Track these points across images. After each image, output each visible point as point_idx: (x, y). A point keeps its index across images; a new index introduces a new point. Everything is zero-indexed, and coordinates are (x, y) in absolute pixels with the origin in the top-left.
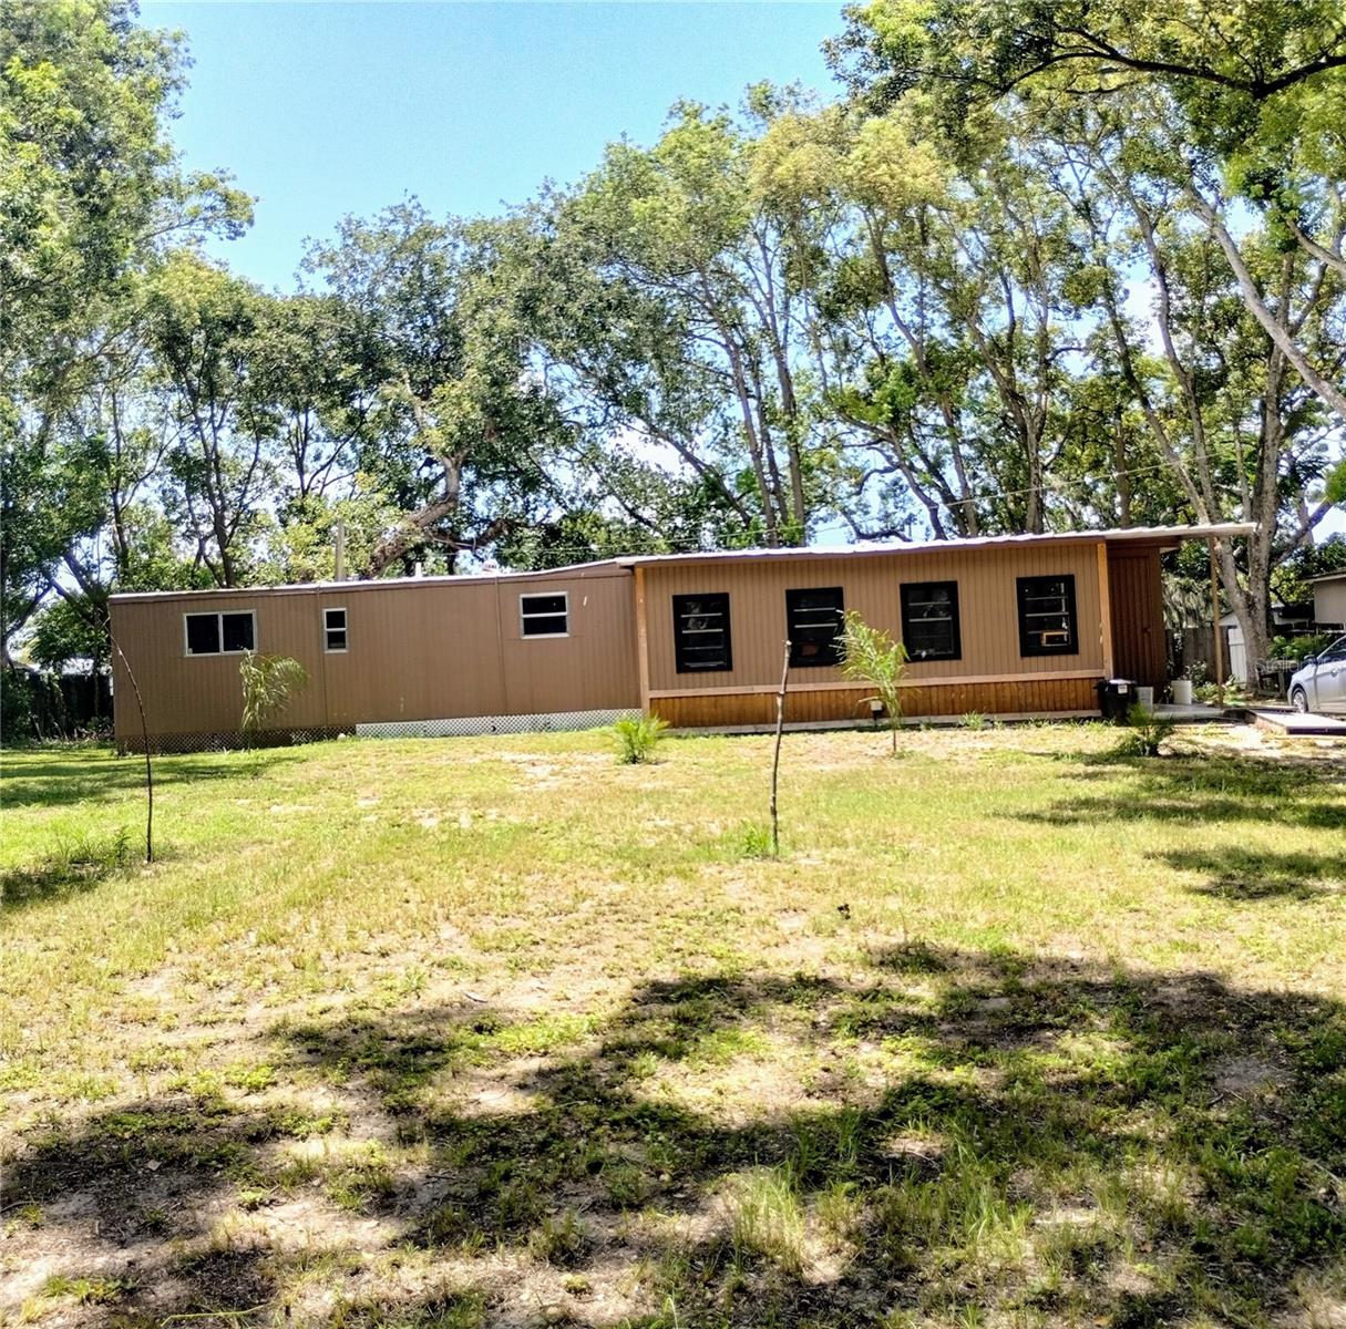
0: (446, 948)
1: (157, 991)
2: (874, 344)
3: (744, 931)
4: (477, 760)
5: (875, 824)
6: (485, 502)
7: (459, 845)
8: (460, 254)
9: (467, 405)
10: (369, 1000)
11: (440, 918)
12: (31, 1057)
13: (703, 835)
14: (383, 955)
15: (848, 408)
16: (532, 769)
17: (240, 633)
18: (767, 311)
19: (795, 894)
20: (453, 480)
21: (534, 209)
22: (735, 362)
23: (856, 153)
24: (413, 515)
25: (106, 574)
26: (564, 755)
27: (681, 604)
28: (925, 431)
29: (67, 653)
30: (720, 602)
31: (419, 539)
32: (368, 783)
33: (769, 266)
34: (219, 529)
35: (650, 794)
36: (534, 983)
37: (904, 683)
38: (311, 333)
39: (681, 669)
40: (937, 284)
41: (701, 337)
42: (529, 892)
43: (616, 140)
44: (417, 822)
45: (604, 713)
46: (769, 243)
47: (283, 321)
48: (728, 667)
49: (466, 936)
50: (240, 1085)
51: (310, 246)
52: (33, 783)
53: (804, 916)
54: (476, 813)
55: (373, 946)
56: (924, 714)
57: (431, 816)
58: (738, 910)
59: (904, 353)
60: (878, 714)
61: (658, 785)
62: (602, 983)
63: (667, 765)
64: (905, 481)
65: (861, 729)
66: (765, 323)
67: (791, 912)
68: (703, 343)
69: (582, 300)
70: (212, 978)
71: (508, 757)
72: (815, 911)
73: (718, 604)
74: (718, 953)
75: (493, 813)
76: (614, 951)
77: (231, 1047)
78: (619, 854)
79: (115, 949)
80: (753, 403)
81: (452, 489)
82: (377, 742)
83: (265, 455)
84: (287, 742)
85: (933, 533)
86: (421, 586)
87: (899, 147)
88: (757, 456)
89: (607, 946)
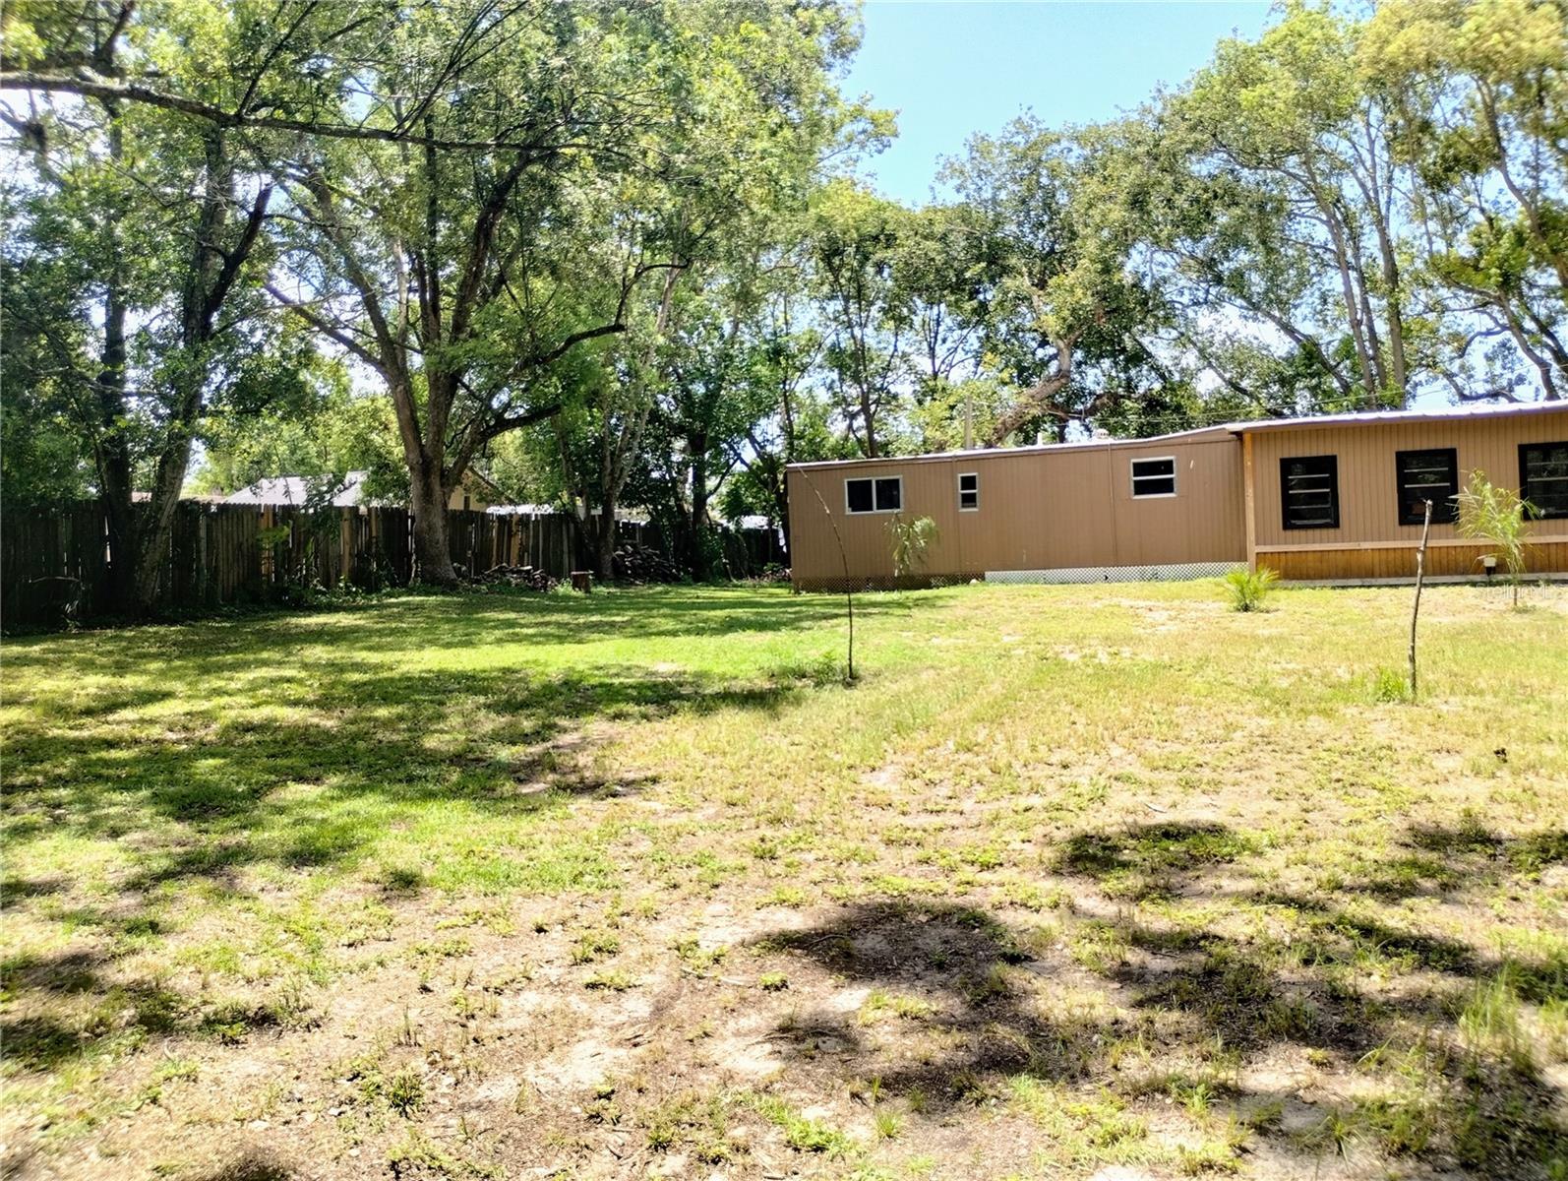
0: (1118, 764)
1: (884, 782)
2: (1482, 211)
3: (1399, 768)
4: (1098, 605)
5: (1509, 675)
6: (1095, 378)
7: (1107, 678)
8: (1075, 156)
9: (1079, 292)
10: (1064, 803)
11: (1107, 739)
12: (807, 826)
13: (1333, 678)
14: (1065, 767)
15: (1454, 274)
16: (1150, 614)
17: (889, 494)
18: (1369, 185)
19: (1442, 736)
20: (1066, 359)
21: (1146, 111)
22: (1337, 238)
23: (1469, 25)
24: (1032, 391)
25: (777, 448)
26: (1176, 603)
27: (1287, 466)
28: (1536, 292)
29: (749, 511)
30: (1329, 464)
31: (1036, 412)
32: (1008, 621)
33: (1372, 142)
34: (865, 409)
35: (1268, 640)
36: (1205, 799)
37: (1530, 540)
38: (944, 238)
39: (1287, 526)
40: (1554, 144)
41: (1302, 216)
42: (1181, 721)
43: (1228, 36)
44: (1062, 656)
45: (1209, 566)
46: (1373, 121)
47: (921, 230)
48: (1336, 525)
49: (1134, 755)
50: (973, 863)
51: (942, 161)
52: (739, 613)
53: (1458, 757)
54: (1112, 650)
55: (1055, 758)
56: (1542, 570)
57: (1071, 652)
58: (1390, 748)
59: (1515, 215)
60: (1490, 571)
61: (1274, 632)
62: (1270, 804)
63: (1279, 614)
64: (1515, 342)
65: (1474, 584)
66: (1369, 198)
67: (1444, 753)
68: (1303, 220)
69: (1188, 192)
70: (928, 776)
71: (1125, 603)
72: (1468, 753)
73: (1327, 465)
74: (1379, 786)
75: (1126, 652)
76: (1276, 777)
77: (957, 832)
78: (1256, 692)
79: (846, 747)
80: (1353, 274)
81: (1064, 367)
82: (1004, 587)
83: (902, 346)
84: (929, 586)
85: (1544, 392)
86: (1043, 453)
87: (1516, 13)
88: (1356, 324)
89: (1268, 772)
